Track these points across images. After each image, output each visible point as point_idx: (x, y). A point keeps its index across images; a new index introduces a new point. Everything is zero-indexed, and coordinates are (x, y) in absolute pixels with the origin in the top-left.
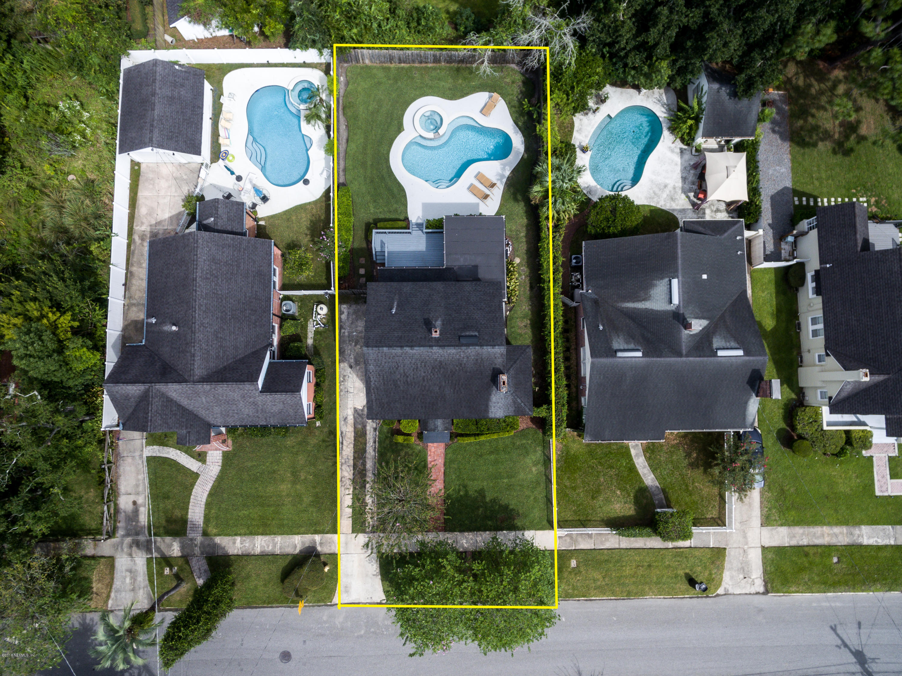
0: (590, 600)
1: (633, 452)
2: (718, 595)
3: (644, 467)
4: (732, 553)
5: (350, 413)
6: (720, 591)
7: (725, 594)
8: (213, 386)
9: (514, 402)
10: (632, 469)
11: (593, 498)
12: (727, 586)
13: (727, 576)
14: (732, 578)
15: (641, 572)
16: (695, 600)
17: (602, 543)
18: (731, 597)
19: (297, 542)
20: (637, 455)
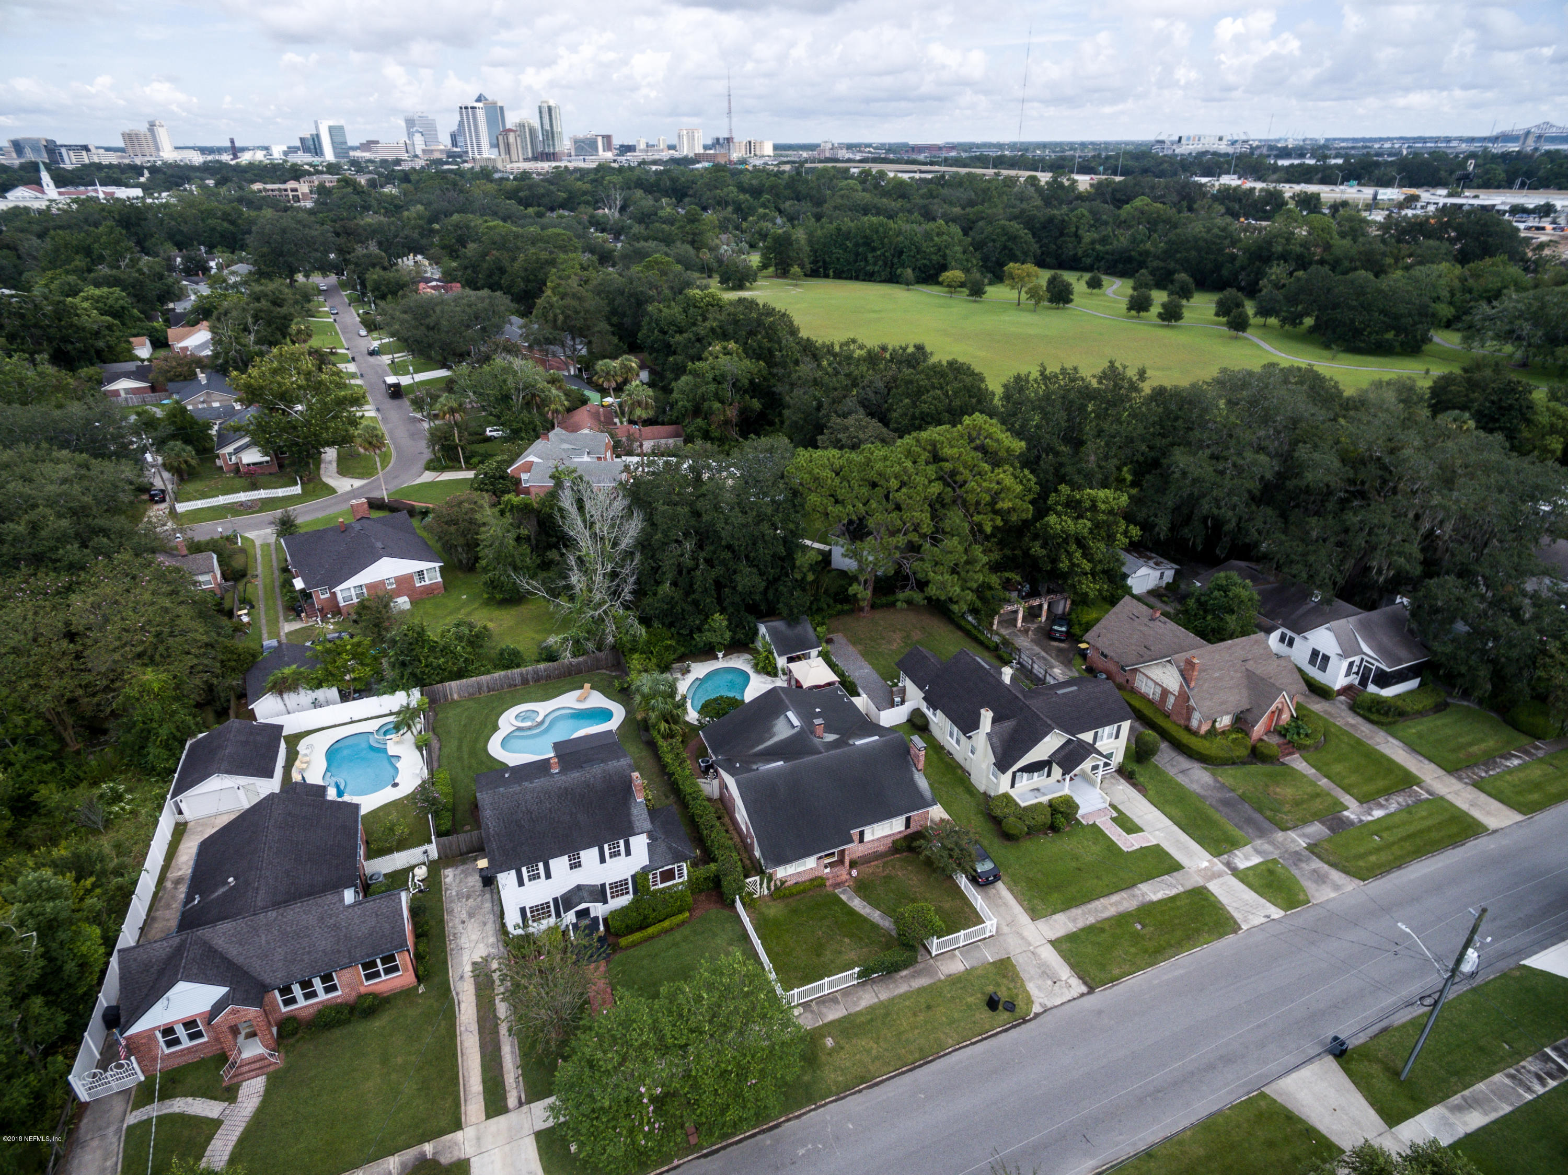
0: (877, 1084)
1: (844, 897)
2: (1037, 1015)
3: (864, 907)
4: (1021, 960)
5: (468, 968)
6: (1036, 1009)
7: (1045, 1011)
8: (281, 911)
9: (670, 848)
10: (852, 912)
11: (818, 955)
12: (1041, 1000)
13: (1031, 987)
14: (1039, 988)
15: (921, 1017)
16: (1013, 1033)
17: (855, 1004)
18: (1054, 1011)
19: (391, 1167)
20: (849, 899)
